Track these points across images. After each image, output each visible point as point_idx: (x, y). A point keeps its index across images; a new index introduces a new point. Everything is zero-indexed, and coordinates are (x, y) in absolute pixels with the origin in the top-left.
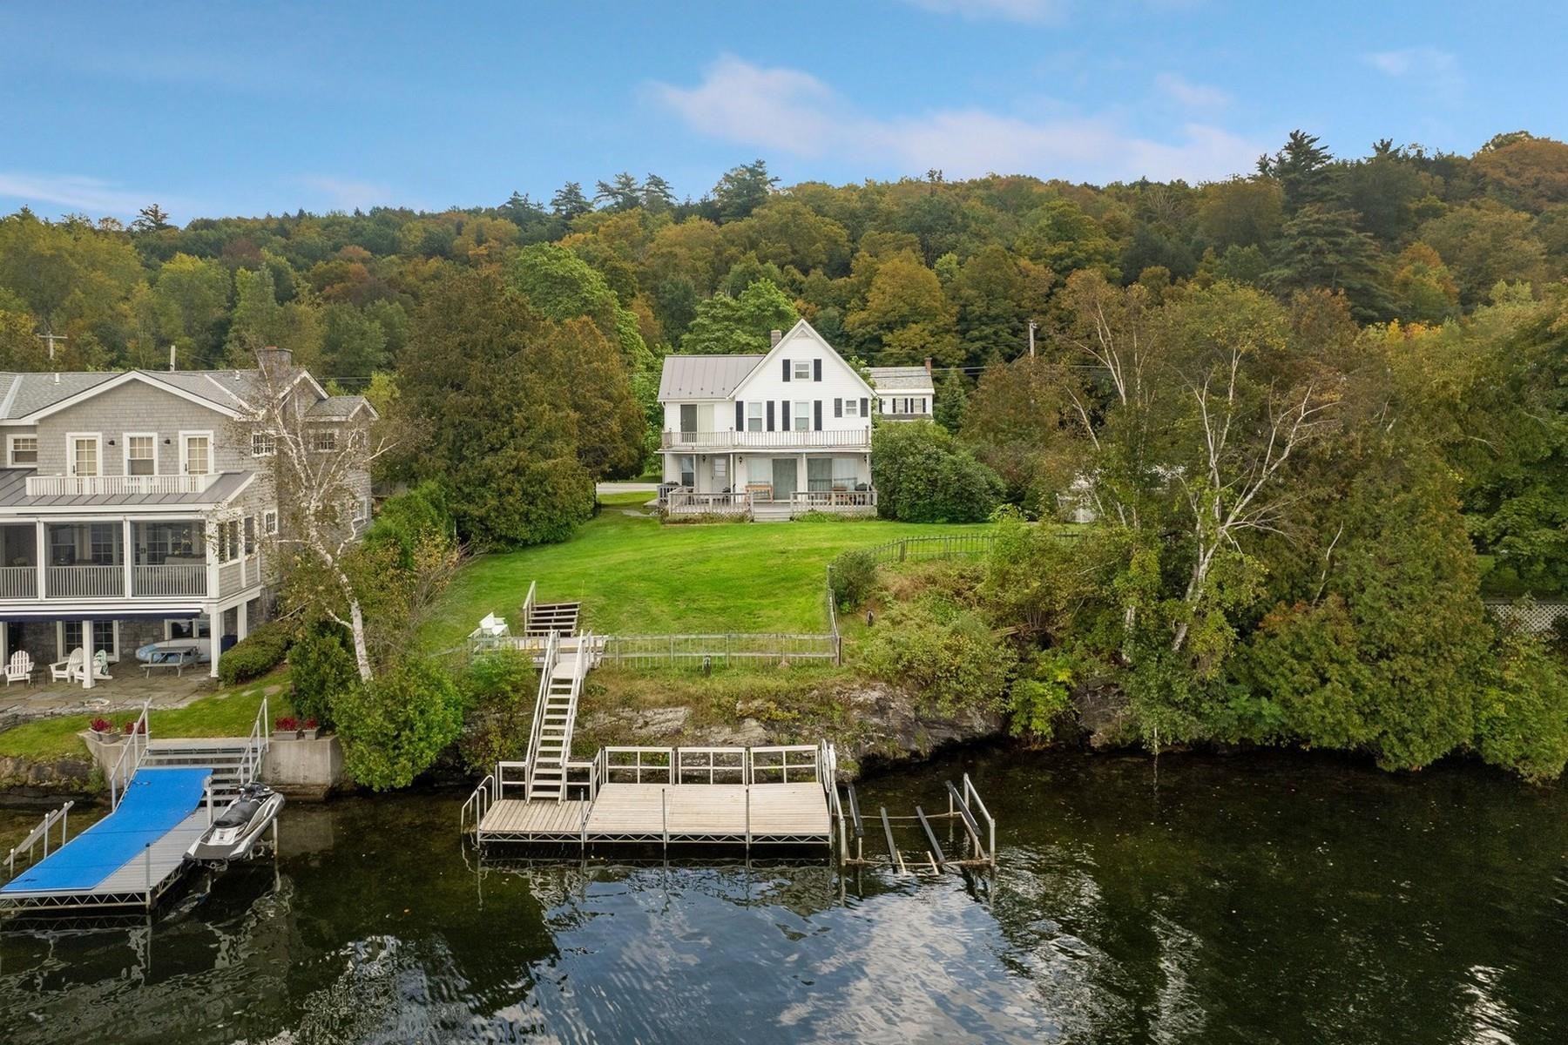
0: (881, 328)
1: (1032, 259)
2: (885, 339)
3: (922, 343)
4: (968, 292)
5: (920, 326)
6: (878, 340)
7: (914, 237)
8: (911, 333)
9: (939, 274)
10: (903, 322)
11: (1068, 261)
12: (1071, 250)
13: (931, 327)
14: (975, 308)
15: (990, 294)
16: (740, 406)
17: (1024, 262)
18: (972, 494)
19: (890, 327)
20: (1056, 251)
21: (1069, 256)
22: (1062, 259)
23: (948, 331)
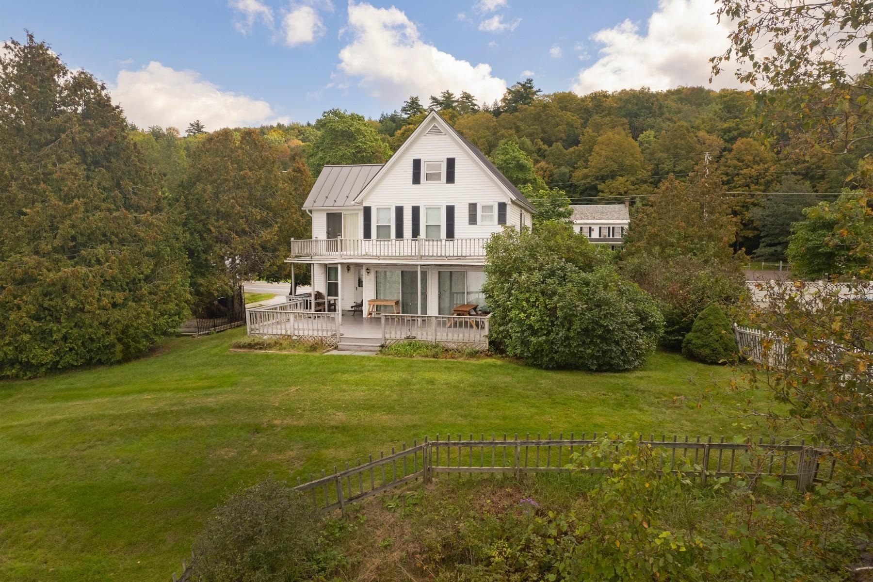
0: (597, 180)
1: (708, 132)
2: (599, 187)
3: (625, 189)
4: (659, 155)
5: (625, 179)
6: (595, 188)
7: (625, 120)
8: (618, 183)
9: (641, 144)
10: (613, 176)
11: (735, 133)
12: (737, 125)
13: (632, 179)
14: (665, 166)
15: (676, 156)
16: (367, 211)
17: (702, 134)
18: (609, 331)
19: (603, 179)
20: (726, 125)
21: (735, 130)
22: (730, 131)
23: (645, 182)
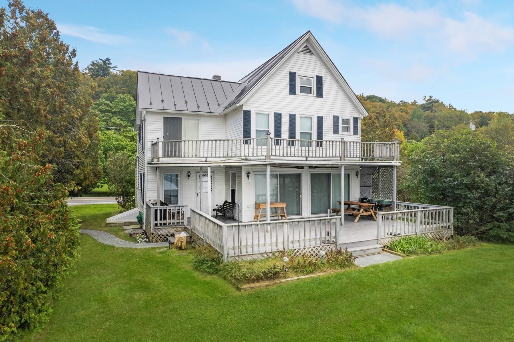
16: (247, 115)
